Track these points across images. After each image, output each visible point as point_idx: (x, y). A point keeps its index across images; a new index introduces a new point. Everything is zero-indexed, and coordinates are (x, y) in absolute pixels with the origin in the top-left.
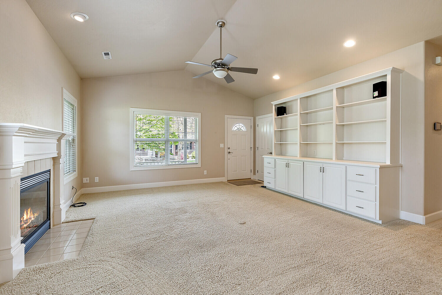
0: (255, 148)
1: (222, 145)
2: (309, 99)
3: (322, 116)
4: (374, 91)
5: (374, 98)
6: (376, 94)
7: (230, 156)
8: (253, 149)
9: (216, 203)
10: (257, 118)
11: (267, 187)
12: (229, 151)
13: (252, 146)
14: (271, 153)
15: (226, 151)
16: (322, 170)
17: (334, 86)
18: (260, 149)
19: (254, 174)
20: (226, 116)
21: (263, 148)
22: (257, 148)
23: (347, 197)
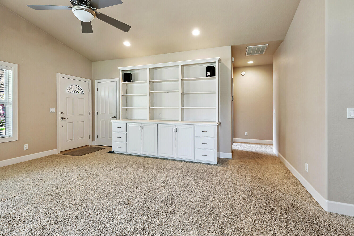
0: (93, 113)
1: (52, 110)
2: (155, 70)
3: (166, 86)
4: (207, 71)
5: (207, 76)
6: (208, 74)
7: (63, 122)
8: (91, 114)
9: (69, 186)
10: (96, 81)
11: (115, 152)
12: (62, 116)
13: (91, 111)
14: (115, 118)
15: (59, 116)
16: (176, 130)
17: (180, 63)
18: (100, 113)
19: (93, 139)
20: (58, 75)
21: (105, 113)
22: (96, 113)
23: (196, 150)
